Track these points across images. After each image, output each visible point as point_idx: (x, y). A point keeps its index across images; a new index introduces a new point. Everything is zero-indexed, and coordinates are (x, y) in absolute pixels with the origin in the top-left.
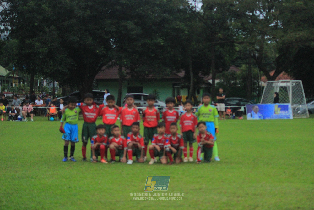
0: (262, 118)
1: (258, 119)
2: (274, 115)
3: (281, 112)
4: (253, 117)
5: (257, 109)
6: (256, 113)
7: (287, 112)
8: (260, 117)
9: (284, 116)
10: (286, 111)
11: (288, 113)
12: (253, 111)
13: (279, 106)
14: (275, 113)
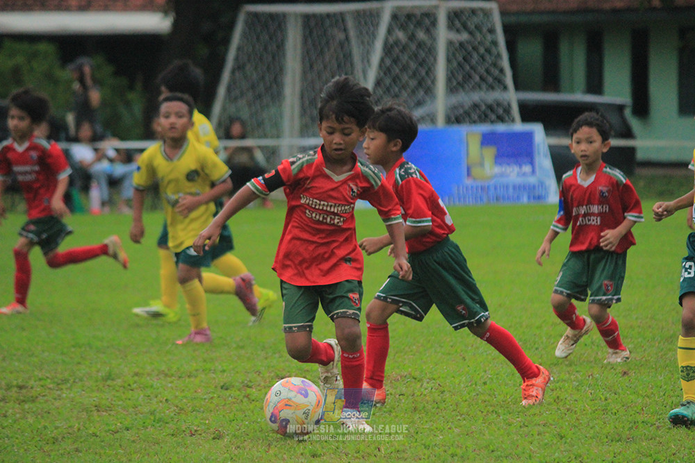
2: (468, 182)
3: (497, 170)
7: (527, 168)
9: (514, 187)
10: (521, 166)
11: (533, 172)
13: (487, 140)
14: (469, 174)
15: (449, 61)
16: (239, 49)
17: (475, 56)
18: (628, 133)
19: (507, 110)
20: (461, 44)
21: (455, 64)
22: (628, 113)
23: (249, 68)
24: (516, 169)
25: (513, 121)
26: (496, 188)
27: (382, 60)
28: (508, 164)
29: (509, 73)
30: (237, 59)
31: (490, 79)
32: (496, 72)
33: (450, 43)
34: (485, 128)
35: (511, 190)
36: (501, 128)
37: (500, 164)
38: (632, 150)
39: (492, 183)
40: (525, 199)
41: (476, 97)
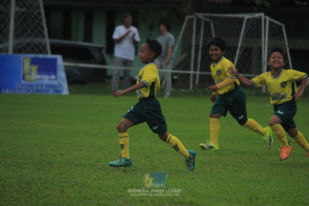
2: (23, 82)
3: (38, 77)
7: (53, 77)
9: (47, 86)
11: (56, 79)
13: (34, 62)
14: (24, 79)
15: (15, 21)
17: (29, 19)
18: (103, 62)
19: (45, 47)
20: (22, 13)
21: (19, 23)
22: (104, 51)
24: (47, 77)
25: (47, 53)
26: (37, 86)
28: (44, 74)
29: (46, 29)
31: (36, 31)
32: (39, 28)
33: (17, 12)
34: (33, 56)
35: (44, 88)
36: (41, 56)
37: (40, 74)
38: (105, 70)
39: (35, 83)
40: (51, 92)
41: (29, 40)
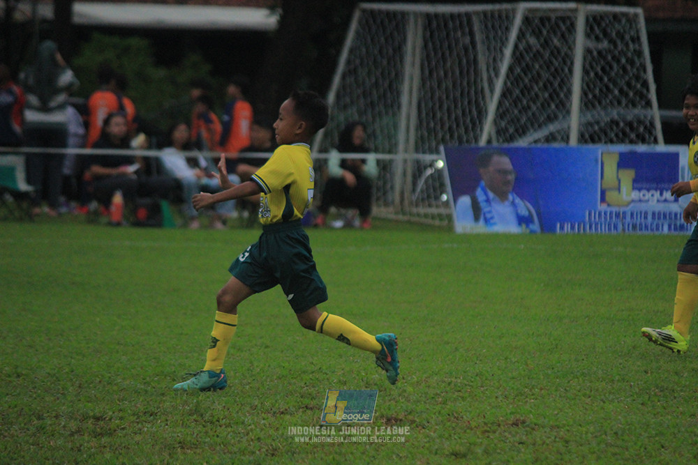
0: (536, 226)
1: (514, 229)
3: (635, 195)
4: (487, 221)
5: (504, 172)
6: (502, 196)
7: (668, 195)
8: (522, 220)
9: (653, 215)
12: (483, 183)
13: (625, 161)
14: (603, 200)
15: (585, 71)
16: (351, 51)
17: (615, 66)
19: (650, 128)
20: (599, 53)
21: (592, 75)
23: (362, 73)
24: (656, 195)
25: (656, 141)
26: (632, 215)
27: (511, 69)
29: (653, 87)
30: (349, 62)
31: (631, 93)
32: (638, 86)
33: (588, 51)
34: (624, 148)
35: (650, 217)
36: (641, 148)
37: (640, 190)
39: (628, 209)
40: (665, 229)
41: (614, 113)
